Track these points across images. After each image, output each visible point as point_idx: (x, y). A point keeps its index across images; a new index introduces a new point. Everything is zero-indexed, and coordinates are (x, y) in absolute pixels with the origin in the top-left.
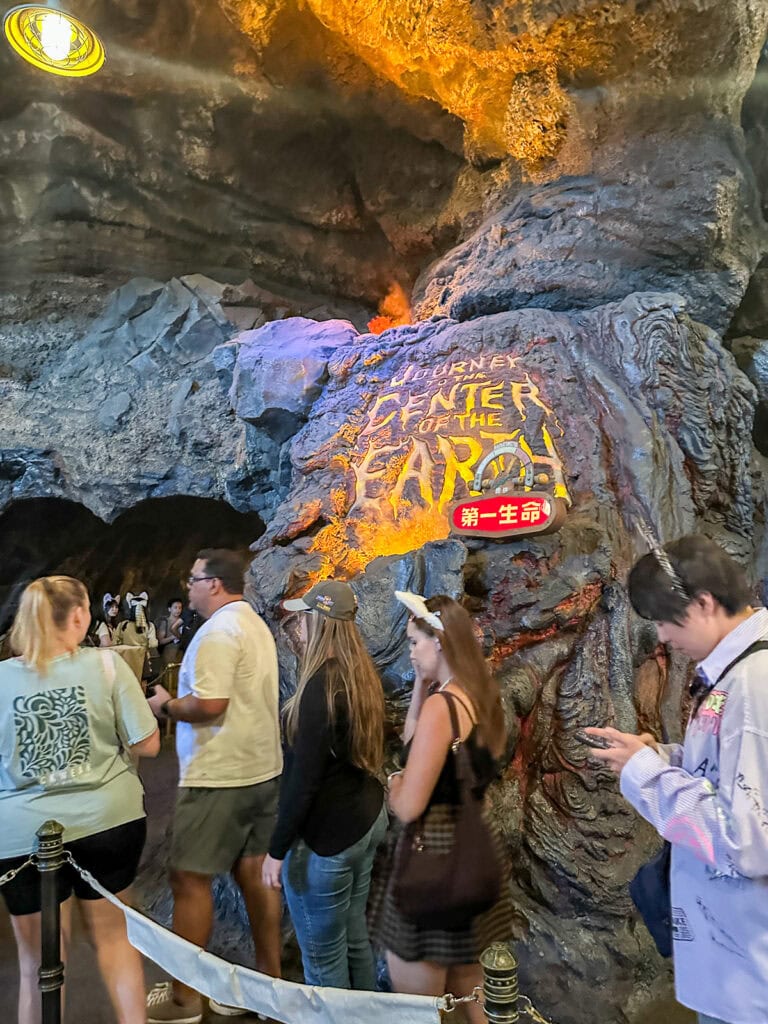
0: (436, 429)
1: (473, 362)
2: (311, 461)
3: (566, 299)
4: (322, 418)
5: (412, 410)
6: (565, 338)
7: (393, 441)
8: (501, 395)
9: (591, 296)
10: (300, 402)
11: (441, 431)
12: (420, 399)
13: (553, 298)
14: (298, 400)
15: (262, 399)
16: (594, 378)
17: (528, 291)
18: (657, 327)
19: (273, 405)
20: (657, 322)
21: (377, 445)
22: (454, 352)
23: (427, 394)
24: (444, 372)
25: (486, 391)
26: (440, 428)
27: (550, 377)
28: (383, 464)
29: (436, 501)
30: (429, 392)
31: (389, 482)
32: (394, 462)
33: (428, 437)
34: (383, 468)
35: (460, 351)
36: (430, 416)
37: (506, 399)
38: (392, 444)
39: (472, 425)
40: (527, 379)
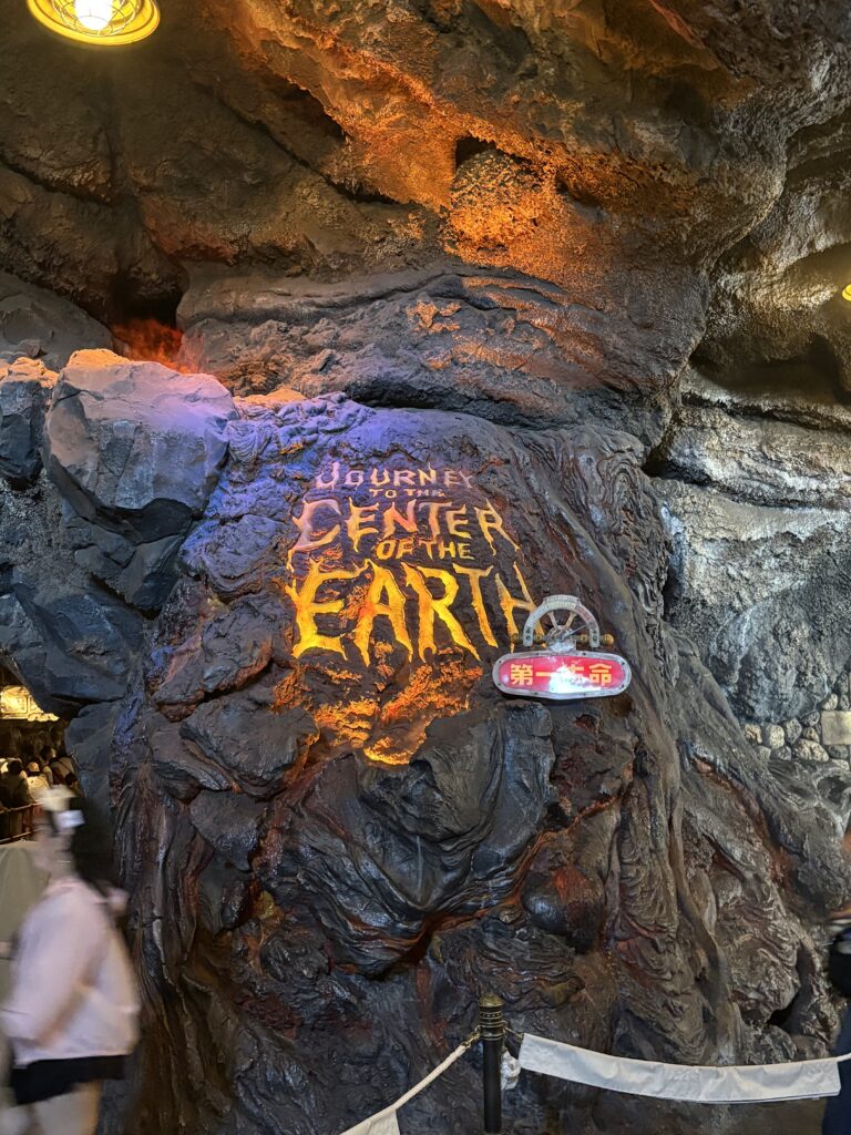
0: (399, 555)
1: (423, 475)
2: (242, 582)
3: (513, 414)
4: (241, 521)
5: (362, 525)
6: (521, 462)
7: (346, 564)
8: (466, 522)
9: (540, 417)
10: (200, 493)
11: (406, 558)
12: (369, 513)
13: (498, 411)
14: (198, 491)
15: (150, 485)
16: (560, 515)
18: (624, 471)
19: (164, 494)
20: (624, 466)
21: (324, 567)
22: (395, 456)
23: (375, 507)
24: (387, 480)
25: (450, 514)
26: (406, 554)
27: (515, 506)
28: (338, 593)
29: (415, 646)
30: (378, 504)
31: (351, 617)
32: (358, 594)
33: (392, 565)
34: (340, 598)
35: (402, 455)
36: (389, 538)
37: (473, 526)
38: (345, 569)
39: (442, 555)
40: (489, 505)
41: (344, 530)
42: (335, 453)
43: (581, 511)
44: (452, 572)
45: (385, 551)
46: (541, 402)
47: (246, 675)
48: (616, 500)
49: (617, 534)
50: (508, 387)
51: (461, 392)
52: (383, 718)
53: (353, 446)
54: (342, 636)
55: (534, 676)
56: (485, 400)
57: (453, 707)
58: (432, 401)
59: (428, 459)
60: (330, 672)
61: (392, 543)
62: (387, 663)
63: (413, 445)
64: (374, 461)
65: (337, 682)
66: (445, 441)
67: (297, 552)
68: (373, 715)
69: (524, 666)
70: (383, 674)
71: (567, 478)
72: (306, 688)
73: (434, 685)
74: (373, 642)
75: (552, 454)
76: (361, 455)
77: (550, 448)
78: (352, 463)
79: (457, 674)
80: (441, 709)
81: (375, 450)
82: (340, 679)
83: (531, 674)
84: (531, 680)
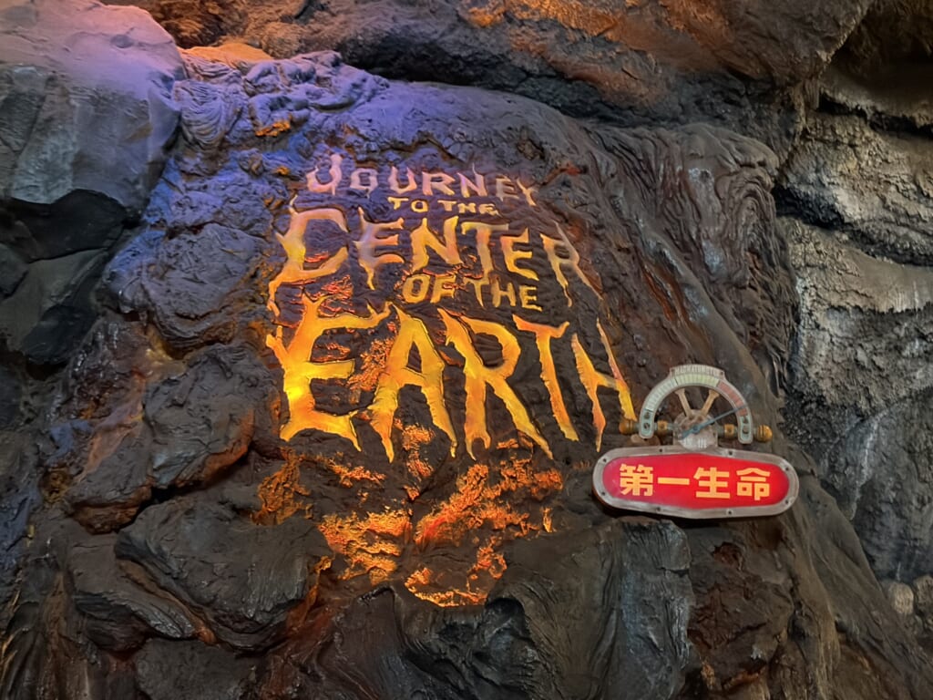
0: (434, 300)
1: (465, 182)
2: (206, 324)
3: (591, 101)
4: (203, 233)
5: (379, 251)
6: (603, 172)
7: (358, 307)
8: (529, 255)
9: (630, 108)
10: (139, 187)
11: (445, 302)
12: (391, 232)
13: (566, 94)
14: (136, 182)
15: (67, 167)
16: (662, 254)
17: (528, 67)
18: (752, 194)
19: (90, 183)
20: (752, 187)
21: (326, 310)
22: (424, 150)
23: (399, 224)
24: (412, 186)
25: (507, 242)
26: (444, 297)
27: (597, 236)
28: (346, 350)
29: (460, 434)
30: (401, 220)
31: (367, 388)
32: (377, 351)
33: (424, 311)
34: (348, 357)
35: (434, 150)
36: (420, 272)
37: (539, 262)
38: (356, 314)
39: (497, 303)
40: (561, 232)
41: (354, 256)
42: (333, 140)
43: (690, 249)
44: (511, 327)
45: (416, 291)
46: (634, 85)
47: (217, 466)
48: (741, 235)
49: (739, 286)
50: (587, 60)
51: (517, 62)
52: (418, 539)
53: (362, 131)
54: (352, 414)
55: (655, 483)
56: (550, 77)
57: (518, 527)
58: (471, 73)
59: (471, 157)
60: (337, 468)
61: (425, 279)
62: (421, 458)
63: (451, 136)
64: (393, 156)
65: (348, 483)
66: (496, 134)
67: (284, 285)
68: (402, 535)
69: (641, 468)
70: (415, 474)
71: (671, 199)
72: (302, 490)
73: (492, 493)
74: (399, 425)
75: (649, 164)
76: (373, 147)
77: (645, 154)
78: (361, 157)
79: (524, 479)
80: (500, 530)
81: (395, 141)
82: (352, 479)
83: (651, 479)
84: (650, 488)
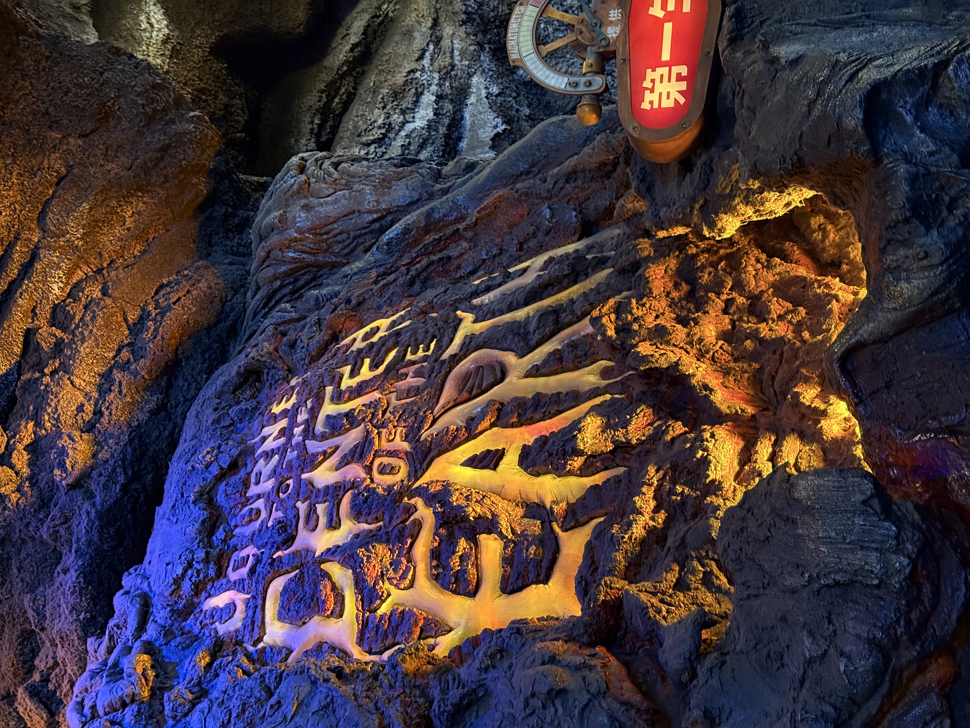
0: (405, 447)
3: (206, 341)
7: (404, 538)
8: (367, 361)
9: (223, 302)
17: (152, 406)
21: (403, 577)
22: (220, 498)
23: (302, 507)
24: (260, 504)
25: (347, 383)
26: (406, 438)
28: (463, 544)
29: (595, 392)
30: (299, 504)
31: (520, 511)
33: (422, 458)
34: (473, 540)
35: (222, 486)
36: (369, 469)
37: (379, 348)
38: (415, 537)
39: (419, 381)
40: (348, 339)
41: (334, 553)
42: (185, 612)
45: (391, 470)
46: (196, 293)
47: (627, 685)
51: (143, 418)
52: (750, 410)
53: (179, 571)
54: (557, 529)
55: (669, 64)
59: (242, 442)
61: (379, 462)
62: (625, 424)
63: (207, 467)
64: (220, 534)
65: (661, 517)
66: (217, 421)
67: (361, 641)
68: (743, 436)
69: (647, 84)
70: (649, 431)
72: (672, 577)
73: (680, 332)
74: (577, 462)
76: (201, 555)
78: (212, 573)
81: (200, 532)
82: (656, 510)
83: (664, 70)
84: (676, 69)
